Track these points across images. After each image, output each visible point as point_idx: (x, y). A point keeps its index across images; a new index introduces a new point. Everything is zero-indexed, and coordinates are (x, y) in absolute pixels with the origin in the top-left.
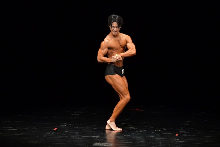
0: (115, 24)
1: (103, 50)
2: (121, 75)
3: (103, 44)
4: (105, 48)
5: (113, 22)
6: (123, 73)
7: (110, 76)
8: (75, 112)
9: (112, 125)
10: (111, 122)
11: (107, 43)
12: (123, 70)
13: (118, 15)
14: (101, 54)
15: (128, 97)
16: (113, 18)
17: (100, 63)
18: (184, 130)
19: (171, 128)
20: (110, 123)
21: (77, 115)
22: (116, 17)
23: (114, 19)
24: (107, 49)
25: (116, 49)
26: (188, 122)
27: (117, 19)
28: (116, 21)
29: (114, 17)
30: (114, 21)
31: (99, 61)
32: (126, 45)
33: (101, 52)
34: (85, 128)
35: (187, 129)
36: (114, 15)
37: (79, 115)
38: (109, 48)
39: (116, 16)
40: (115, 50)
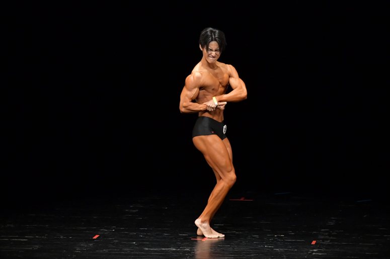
0: (214, 45)
1: (190, 90)
2: (222, 137)
3: (190, 79)
4: (195, 87)
5: (210, 42)
6: (224, 133)
7: (203, 137)
8: (131, 206)
9: (205, 228)
10: (203, 222)
11: (199, 78)
12: (225, 127)
13: (217, 29)
14: (187, 98)
15: (232, 176)
16: (209, 33)
17: (184, 114)
18: (327, 234)
19: (303, 231)
20: (201, 225)
21: (134, 211)
22: (215, 32)
23: (211, 36)
24: (198, 90)
25: (213, 89)
26: (334, 220)
27: (216, 36)
28: (215, 40)
29: (211, 31)
30: (212, 40)
31: (182, 110)
32: (229, 82)
33: (187, 95)
34: (149, 234)
35: (331, 232)
36: (211, 29)
37: (137, 210)
38: (202, 88)
39: (214, 30)
40: (210, 90)
